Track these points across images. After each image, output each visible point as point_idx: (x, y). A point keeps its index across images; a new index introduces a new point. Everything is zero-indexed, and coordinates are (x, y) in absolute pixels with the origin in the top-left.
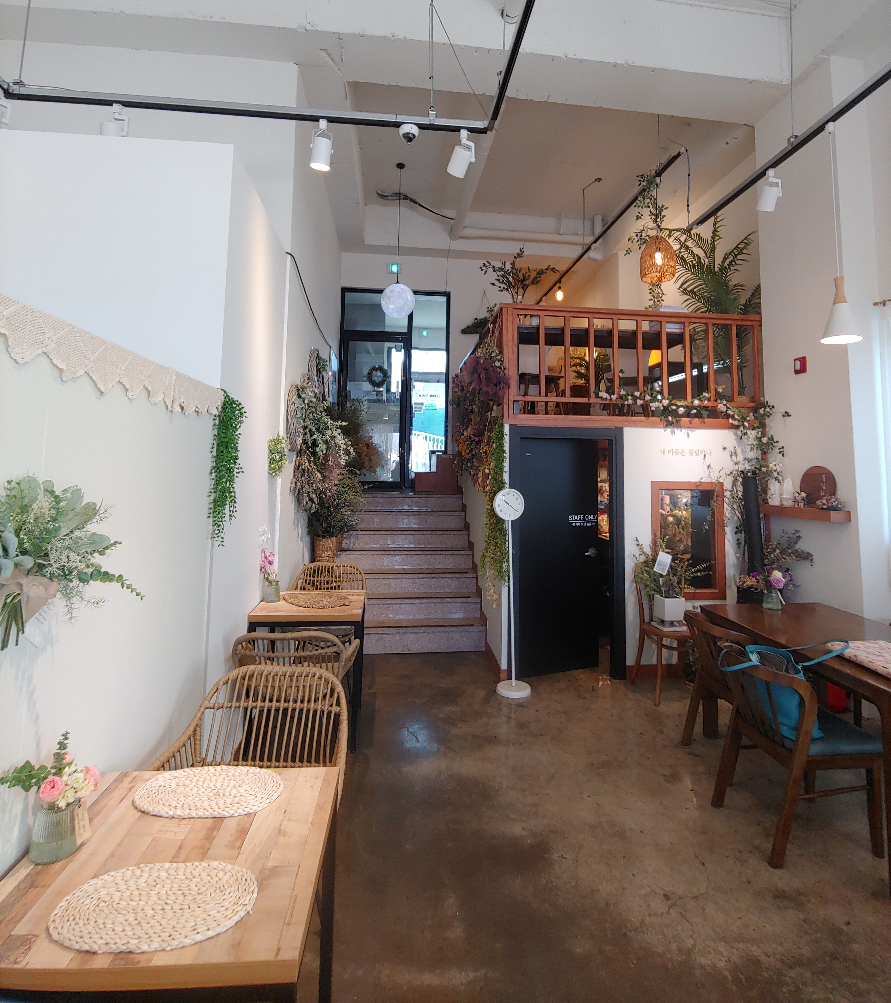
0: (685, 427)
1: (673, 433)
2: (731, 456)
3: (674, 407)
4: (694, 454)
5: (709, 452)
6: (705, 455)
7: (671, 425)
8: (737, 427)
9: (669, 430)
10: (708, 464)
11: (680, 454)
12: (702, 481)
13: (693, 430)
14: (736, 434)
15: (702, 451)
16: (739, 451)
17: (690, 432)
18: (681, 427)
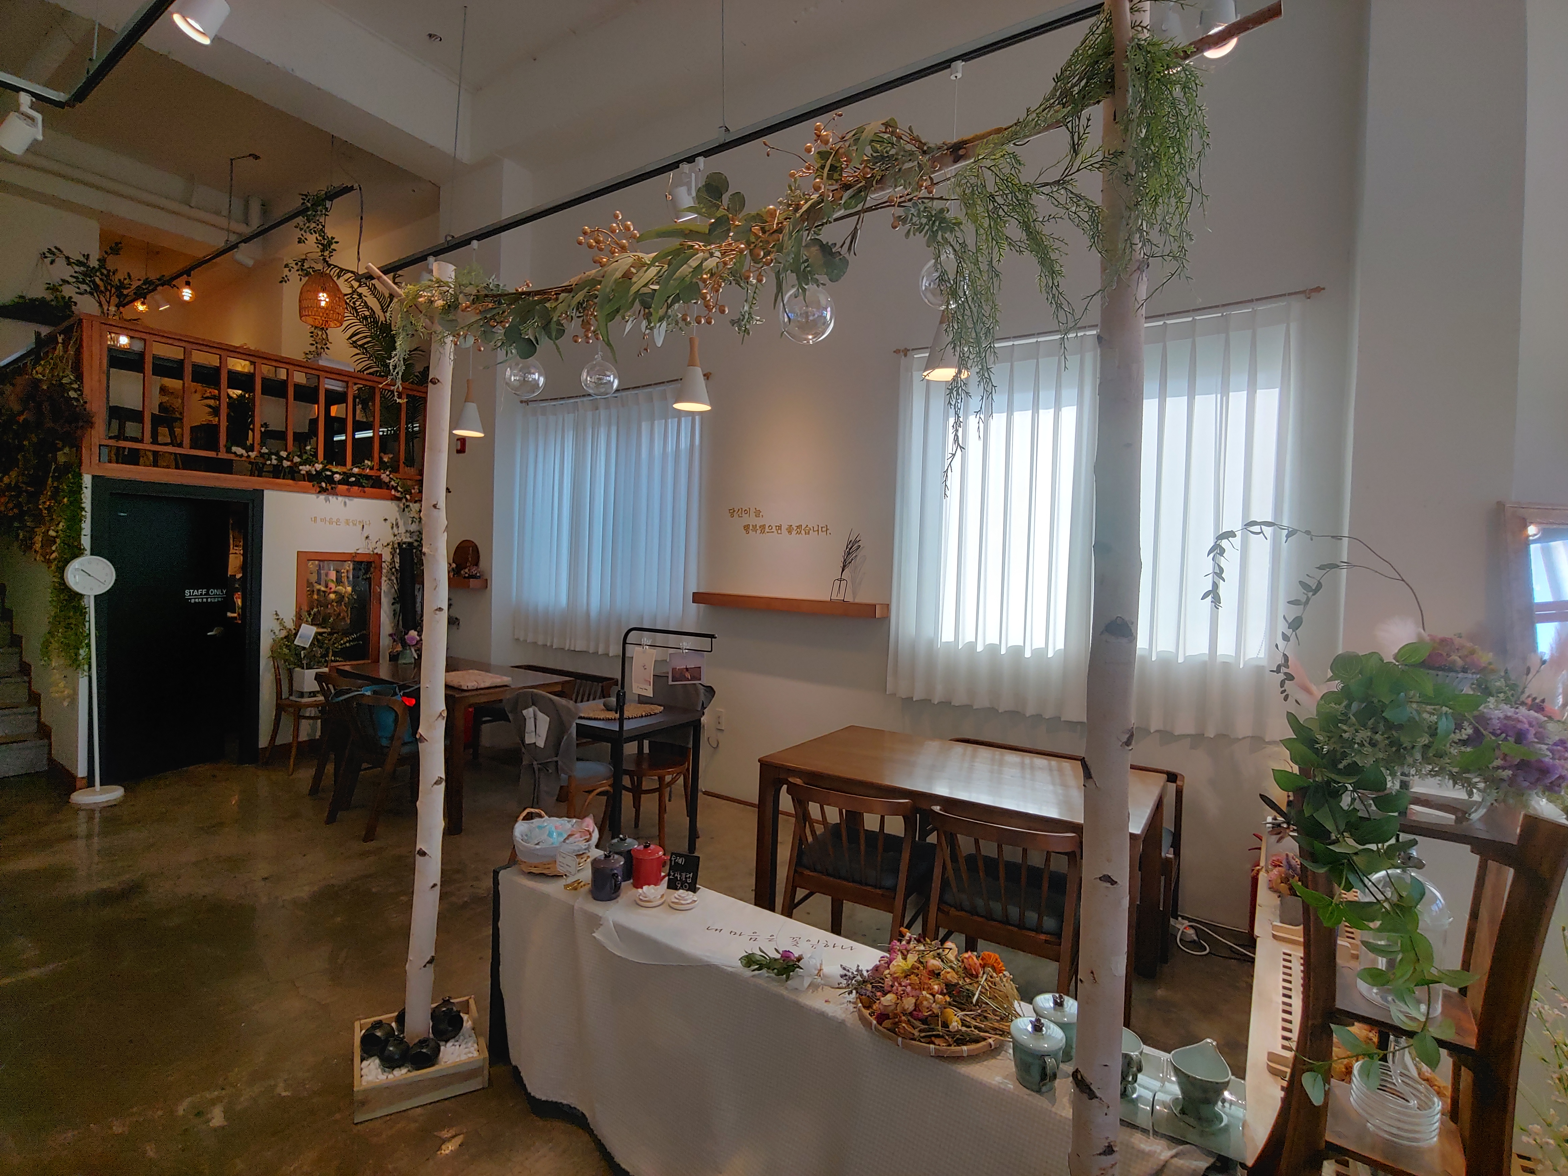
0: (341, 495)
1: (327, 500)
2: (392, 528)
3: (329, 473)
4: (351, 524)
5: (368, 523)
6: (363, 526)
7: (325, 492)
8: (399, 499)
9: (322, 497)
10: (366, 536)
11: (334, 524)
12: (358, 552)
13: (350, 498)
14: (398, 506)
15: (360, 522)
16: (401, 523)
17: (347, 500)
18: (337, 495)
